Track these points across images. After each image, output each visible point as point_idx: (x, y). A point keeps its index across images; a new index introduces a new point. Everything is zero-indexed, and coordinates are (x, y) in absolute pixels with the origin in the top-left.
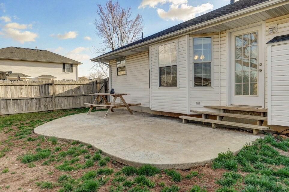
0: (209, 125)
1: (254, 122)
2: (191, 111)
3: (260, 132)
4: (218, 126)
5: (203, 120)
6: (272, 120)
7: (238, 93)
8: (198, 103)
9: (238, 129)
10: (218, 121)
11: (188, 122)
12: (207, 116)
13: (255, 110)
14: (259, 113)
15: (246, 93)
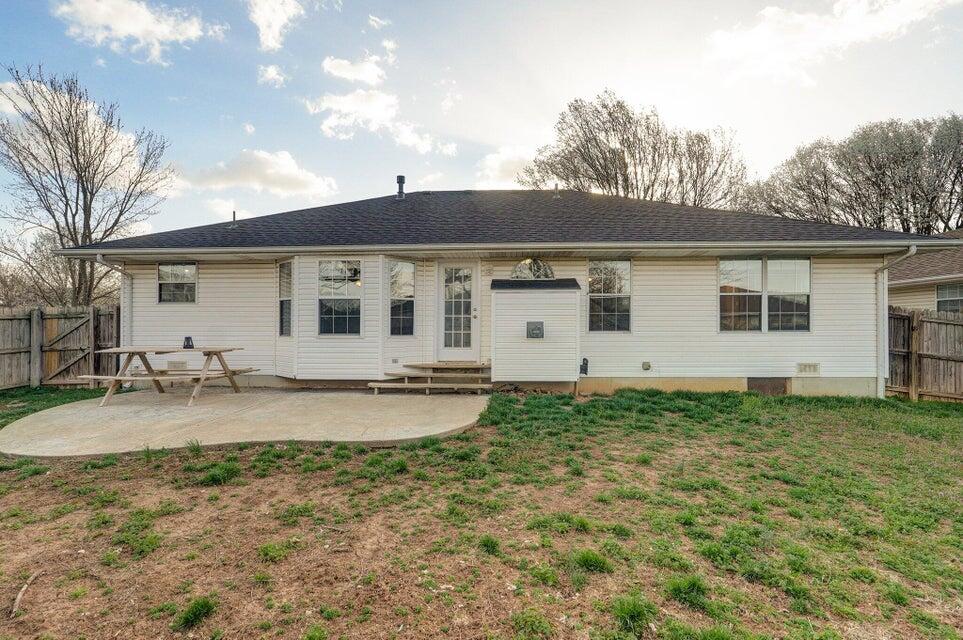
0: (421, 392)
1: (475, 381)
2: (386, 374)
3: (485, 392)
4: (434, 392)
5: (406, 385)
6: (497, 376)
7: (447, 344)
8: (395, 361)
9: (457, 392)
10: (429, 385)
11: (382, 391)
12: (412, 379)
13: (469, 366)
14: (477, 370)
15: (457, 344)
